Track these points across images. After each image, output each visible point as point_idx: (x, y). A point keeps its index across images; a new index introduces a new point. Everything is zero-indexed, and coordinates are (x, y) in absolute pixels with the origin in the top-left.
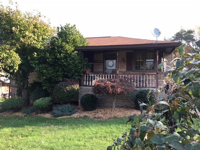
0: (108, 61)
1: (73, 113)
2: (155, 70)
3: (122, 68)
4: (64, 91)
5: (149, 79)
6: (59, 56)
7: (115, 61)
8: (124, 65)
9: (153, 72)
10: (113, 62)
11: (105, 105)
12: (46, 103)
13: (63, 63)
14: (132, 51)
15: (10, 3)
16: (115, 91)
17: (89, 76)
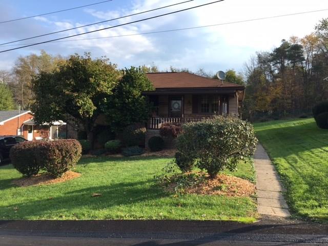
1: (142, 154)
3: (188, 110)
6: (127, 101)
8: (190, 107)
12: (117, 145)
13: (130, 107)
17: (155, 120)
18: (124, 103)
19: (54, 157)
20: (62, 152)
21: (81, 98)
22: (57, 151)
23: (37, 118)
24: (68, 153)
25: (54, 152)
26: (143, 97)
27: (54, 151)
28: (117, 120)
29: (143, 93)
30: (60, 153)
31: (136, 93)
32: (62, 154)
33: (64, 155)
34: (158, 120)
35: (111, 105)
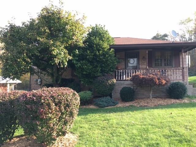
0: (129, 59)
1: (117, 104)
2: (173, 66)
3: (143, 65)
4: (107, 84)
5: (168, 74)
6: (97, 53)
7: (135, 59)
8: (145, 62)
9: (171, 68)
10: (134, 60)
11: (137, 97)
12: (89, 96)
13: (101, 59)
14: (151, 50)
15: (60, 2)
16: (161, 82)
17: (118, 72)
18: (95, 55)
19: (50, 115)
20: (60, 107)
21: (57, 46)
22: (53, 106)
23: (6, 69)
24: (69, 107)
25: (50, 108)
26: (112, 49)
27: (49, 105)
28: (88, 71)
29: (111, 46)
30: (58, 108)
31: (106, 45)
32: (61, 111)
33: (63, 111)
34: (121, 72)
35: (81, 57)
